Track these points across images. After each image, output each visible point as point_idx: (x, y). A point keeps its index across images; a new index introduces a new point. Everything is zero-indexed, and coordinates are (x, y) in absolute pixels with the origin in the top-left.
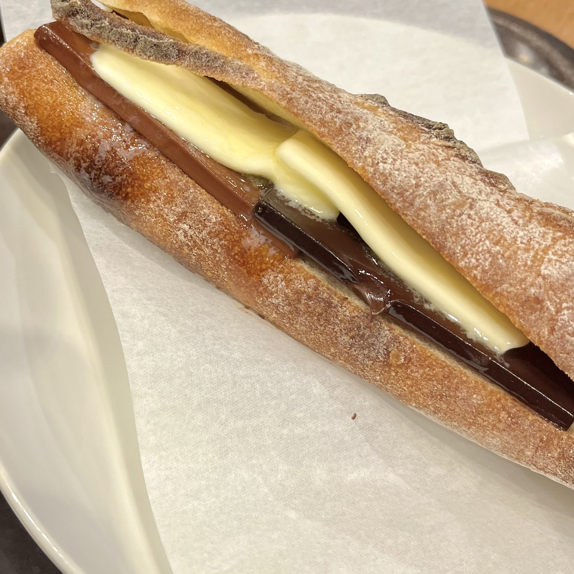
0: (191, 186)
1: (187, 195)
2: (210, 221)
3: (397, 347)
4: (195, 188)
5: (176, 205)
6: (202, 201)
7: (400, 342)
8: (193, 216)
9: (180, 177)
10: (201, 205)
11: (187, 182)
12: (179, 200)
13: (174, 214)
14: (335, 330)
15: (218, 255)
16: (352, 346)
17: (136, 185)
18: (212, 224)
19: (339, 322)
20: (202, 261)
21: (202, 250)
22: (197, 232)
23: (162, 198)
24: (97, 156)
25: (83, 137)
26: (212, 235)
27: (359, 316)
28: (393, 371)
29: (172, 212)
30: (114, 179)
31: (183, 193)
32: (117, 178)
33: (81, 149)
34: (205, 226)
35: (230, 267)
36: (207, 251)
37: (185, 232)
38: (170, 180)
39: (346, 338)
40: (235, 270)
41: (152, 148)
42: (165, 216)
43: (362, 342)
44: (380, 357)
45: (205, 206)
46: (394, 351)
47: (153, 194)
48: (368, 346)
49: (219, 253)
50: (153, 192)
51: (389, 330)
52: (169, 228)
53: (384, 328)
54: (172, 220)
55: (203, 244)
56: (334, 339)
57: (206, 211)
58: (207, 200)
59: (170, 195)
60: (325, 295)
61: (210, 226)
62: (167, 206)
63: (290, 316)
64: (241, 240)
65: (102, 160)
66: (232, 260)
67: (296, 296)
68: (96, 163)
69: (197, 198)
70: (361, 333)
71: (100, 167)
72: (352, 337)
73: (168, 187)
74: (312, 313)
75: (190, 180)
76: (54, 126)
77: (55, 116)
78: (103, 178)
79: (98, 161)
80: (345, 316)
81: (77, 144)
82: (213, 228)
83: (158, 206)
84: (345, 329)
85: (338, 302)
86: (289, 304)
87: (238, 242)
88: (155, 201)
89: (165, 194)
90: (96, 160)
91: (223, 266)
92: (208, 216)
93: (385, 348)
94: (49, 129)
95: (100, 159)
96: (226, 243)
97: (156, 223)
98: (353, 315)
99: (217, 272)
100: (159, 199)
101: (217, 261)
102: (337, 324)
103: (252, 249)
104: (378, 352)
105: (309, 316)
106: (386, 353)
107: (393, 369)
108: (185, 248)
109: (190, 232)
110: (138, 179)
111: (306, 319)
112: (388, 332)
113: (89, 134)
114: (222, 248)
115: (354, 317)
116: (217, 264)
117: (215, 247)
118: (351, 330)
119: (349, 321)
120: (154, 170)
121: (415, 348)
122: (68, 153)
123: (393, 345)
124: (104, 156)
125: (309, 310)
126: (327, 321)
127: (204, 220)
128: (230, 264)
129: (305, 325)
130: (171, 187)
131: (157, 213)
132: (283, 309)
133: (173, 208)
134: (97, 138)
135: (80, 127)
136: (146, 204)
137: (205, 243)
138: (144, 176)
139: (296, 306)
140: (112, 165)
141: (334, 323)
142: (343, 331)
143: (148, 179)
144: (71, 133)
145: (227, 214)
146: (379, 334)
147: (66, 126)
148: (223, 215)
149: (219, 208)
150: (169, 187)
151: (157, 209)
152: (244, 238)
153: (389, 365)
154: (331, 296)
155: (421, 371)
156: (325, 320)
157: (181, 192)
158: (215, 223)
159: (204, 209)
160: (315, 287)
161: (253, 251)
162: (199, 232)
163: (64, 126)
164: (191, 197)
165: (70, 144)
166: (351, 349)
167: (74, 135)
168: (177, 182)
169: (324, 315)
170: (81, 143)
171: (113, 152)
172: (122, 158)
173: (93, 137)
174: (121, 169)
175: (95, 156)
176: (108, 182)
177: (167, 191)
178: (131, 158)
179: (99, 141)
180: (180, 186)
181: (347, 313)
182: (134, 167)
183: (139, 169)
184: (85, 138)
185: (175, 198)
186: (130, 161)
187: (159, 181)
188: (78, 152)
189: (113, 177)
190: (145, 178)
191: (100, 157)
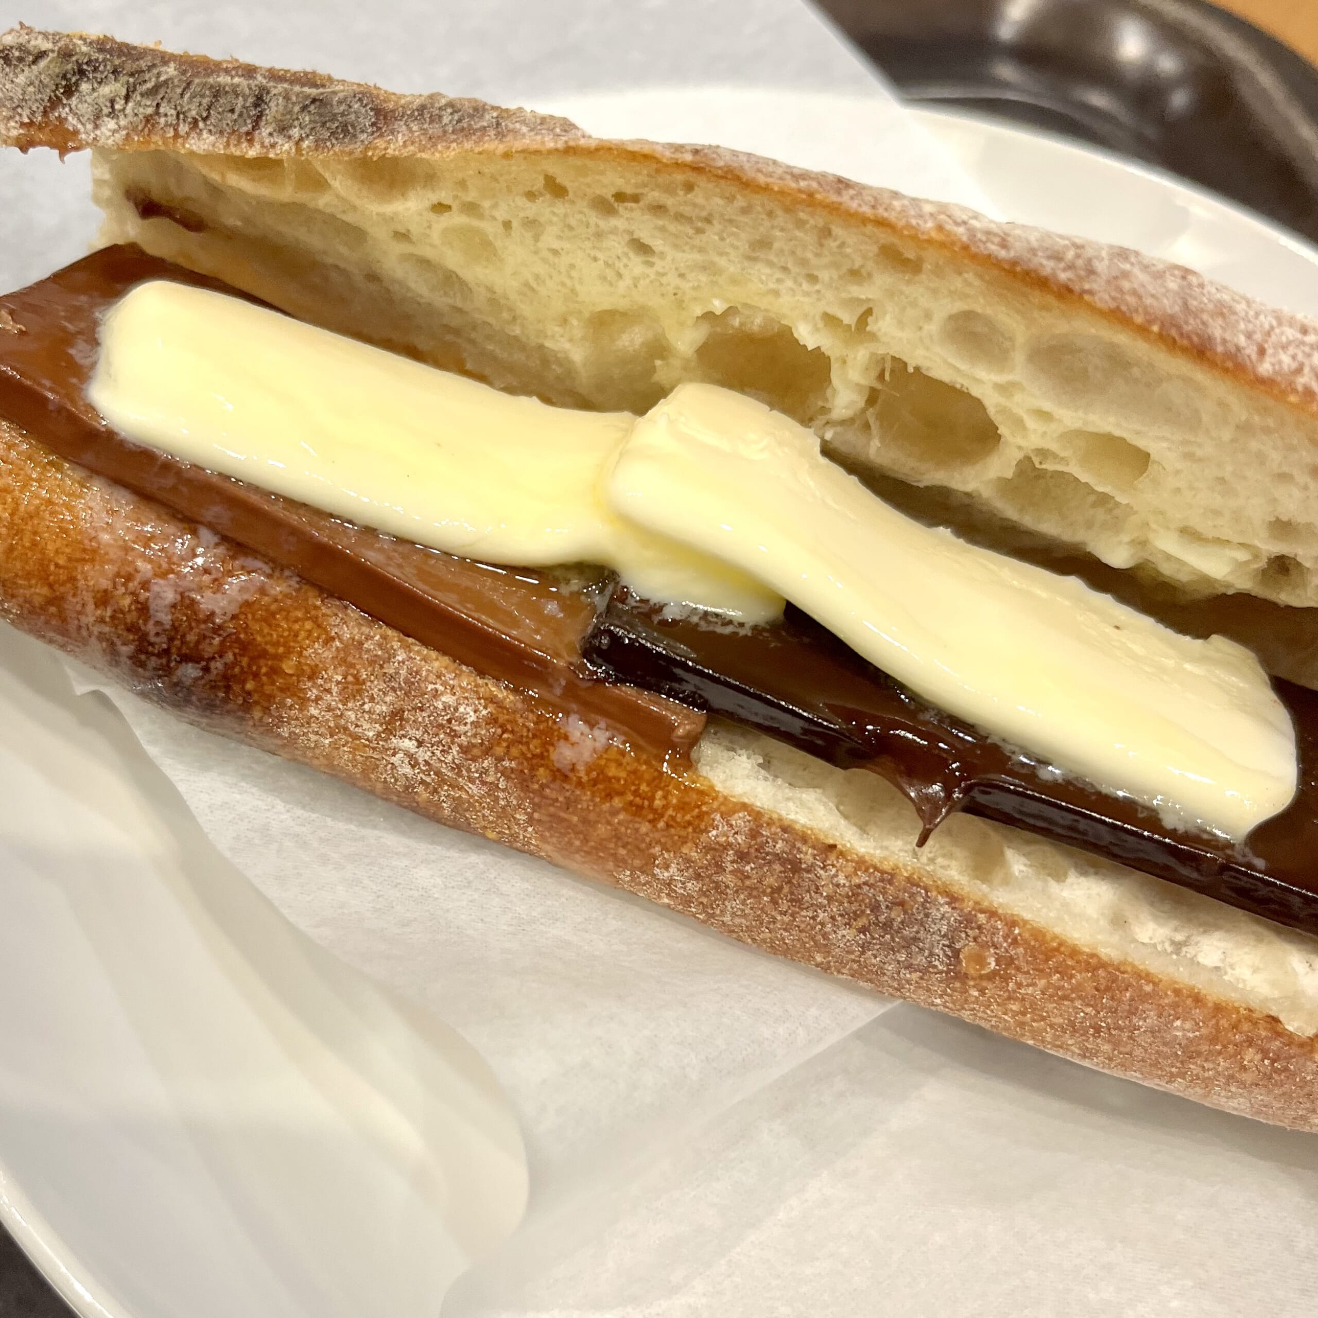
0: (396, 645)
1: (392, 671)
2: (462, 721)
3: (975, 939)
4: (408, 648)
5: (372, 699)
6: (432, 677)
7: (980, 927)
8: (420, 716)
9: (366, 630)
10: (430, 687)
11: (384, 637)
12: (376, 687)
13: (372, 721)
14: (818, 919)
15: (501, 795)
16: (864, 947)
17: (264, 670)
18: (469, 726)
19: (826, 902)
20: (467, 810)
21: (461, 788)
22: (438, 753)
23: (335, 689)
24: (151, 623)
25: (105, 584)
26: (476, 752)
27: (872, 881)
28: (974, 987)
29: (367, 716)
30: (206, 669)
31: (382, 667)
32: (213, 665)
33: (109, 613)
34: (454, 735)
35: (536, 816)
36: (474, 789)
37: (410, 756)
38: (341, 641)
39: (848, 933)
40: (550, 822)
41: (277, 574)
42: (352, 728)
43: (888, 936)
44: (937, 963)
45: (441, 688)
46: (967, 947)
47: (310, 684)
48: (903, 943)
49: (503, 790)
50: (310, 678)
51: (947, 903)
52: (370, 753)
53: (936, 900)
54: (371, 734)
55: (459, 774)
56: (819, 937)
57: (448, 699)
58: (444, 671)
59: (350, 678)
60: (780, 845)
61: (465, 733)
62: (350, 705)
63: (705, 900)
64: (548, 751)
65: (165, 630)
66: (537, 800)
67: (709, 857)
68: (153, 639)
69: (417, 673)
70: (882, 918)
71: (165, 646)
72: (863, 930)
73: (342, 661)
74: (756, 888)
75: (390, 632)
76: (29, 573)
77: (23, 546)
78: (179, 672)
79: (157, 634)
80: (838, 885)
81: (96, 604)
82: (475, 736)
83: (329, 709)
84: (841, 915)
85: (814, 856)
86: (698, 877)
87: (541, 756)
88: (318, 699)
89: (339, 678)
90: (152, 633)
91: (521, 817)
92: (456, 709)
93: (947, 943)
94: (21, 582)
95: (159, 629)
96: (513, 764)
97: (335, 746)
98: (856, 881)
99: (509, 828)
100: (329, 691)
101: (503, 808)
102: (821, 906)
103: (581, 768)
104: (931, 954)
105: (750, 896)
106: (950, 954)
107: (972, 983)
108: (420, 789)
109: (423, 755)
110: (264, 654)
111: (744, 903)
112: (946, 908)
113: (118, 575)
114: (508, 778)
115: (859, 886)
116: (504, 814)
117: (490, 779)
118: (856, 916)
119: (848, 897)
120: (297, 627)
121: (1020, 934)
122: (79, 628)
123: (963, 935)
124: (166, 618)
125: (748, 883)
126: (797, 902)
127: (449, 721)
128: (534, 811)
129: (745, 916)
130: (350, 659)
131: (332, 724)
132: (685, 888)
133: (366, 707)
134: (138, 578)
135: (92, 560)
136: (301, 710)
137: (464, 772)
138: (277, 644)
139: (715, 878)
140: (191, 638)
141: (812, 905)
142: (839, 919)
143: (289, 651)
144: (73, 579)
145: (500, 696)
146: (927, 915)
147: (57, 566)
148: (491, 700)
149: (477, 686)
150: (344, 661)
151: (329, 715)
152: (553, 745)
153: (963, 977)
154: (794, 846)
155: (1042, 983)
156: (791, 901)
157: (377, 667)
158: (475, 724)
159: (442, 694)
160: (751, 830)
161: (582, 774)
162: (442, 751)
163: (52, 568)
164: (403, 672)
165: (79, 607)
166: (863, 953)
167: (81, 583)
168: (361, 644)
169: (786, 889)
170: (103, 599)
171: (185, 604)
172: (213, 614)
173: (129, 578)
174: (217, 641)
175: (146, 622)
176: (196, 679)
177: (342, 669)
178: (233, 609)
179: (145, 585)
180: (368, 651)
181: (842, 880)
182: (246, 629)
183: (260, 632)
184: (110, 587)
185: (364, 683)
186: (234, 617)
187: (316, 652)
188: (101, 620)
189: (203, 663)
190: (281, 650)
191: (158, 623)
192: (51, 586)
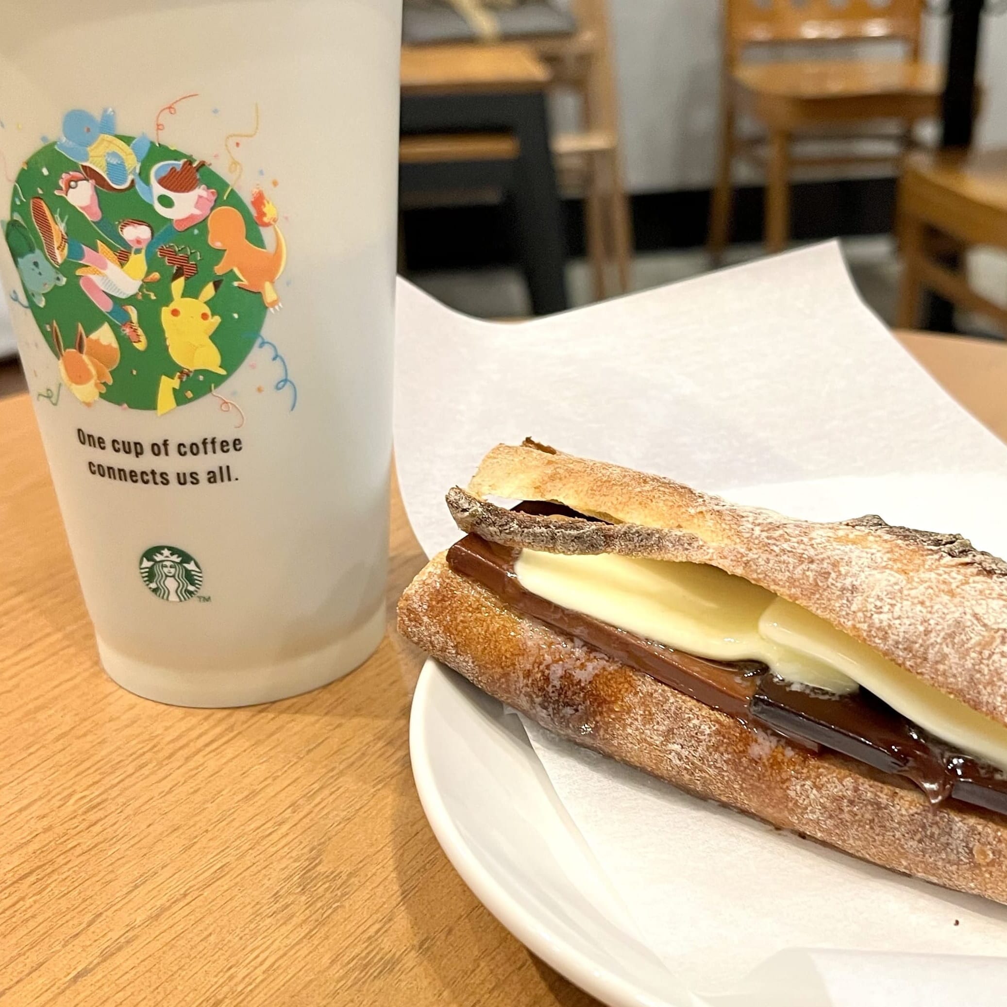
0: (669, 694)
1: (667, 708)
2: (703, 733)
3: (979, 841)
4: (675, 696)
6: (687, 711)
7: (979, 834)
8: (682, 731)
9: (654, 687)
10: (687, 716)
11: (663, 691)
12: (659, 716)
13: (658, 735)
14: (896, 837)
15: (725, 774)
16: (924, 852)
17: (604, 710)
18: (706, 736)
19: (897, 826)
20: (709, 784)
22: (692, 752)
23: (640, 718)
24: (550, 686)
25: (529, 667)
26: (711, 750)
27: (919, 811)
28: (986, 871)
29: (655, 732)
30: (577, 710)
31: (662, 706)
32: (579, 708)
33: (530, 681)
34: (699, 741)
35: (744, 785)
36: (712, 771)
37: (678, 754)
38: (642, 693)
39: (913, 844)
40: (752, 789)
41: (611, 660)
42: (648, 739)
43: (933, 844)
44: (962, 858)
45: (691, 716)
46: (976, 847)
47: (627, 716)
48: (943, 847)
49: (726, 771)
50: (627, 713)
51: (961, 821)
52: (659, 753)
53: (953, 819)
54: (658, 742)
55: (703, 764)
56: (899, 848)
57: (696, 722)
58: (693, 707)
59: (647, 713)
60: (869, 794)
61: (705, 740)
62: (647, 727)
64: (747, 748)
65: (557, 690)
66: (743, 776)
67: (835, 804)
68: (551, 695)
69: (680, 708)
70: (928, 833)
71: (557, 698)
72: (920, 841)
73: (643, 703)
74: (861, 821)
75: (666, 688)
76: (492, 661)
77: (490, 648)
78: (563, 711)
79: (553, 692)
80: (902, 815)
81: (524, 678)
82: (710, 741)
83: (637, 729)
84: (908, 833)
85: (887, 800)
86: (831, 817)
87: (744, 751)
88: (631, 725)
89: (641, 712)
90: (551, 691)
91: (736, 786)
92: (700, 727)
93: (964, 844)
94: (488, 666)
95: (554, 689)
96: (730, 756)
97: (641, 750)
98: (911, 812)
99: (732, 794)
100: (636, 720)
101: (727, 782)
102: (896, 829)
103: (764, 756)
104: (958, 853)
105: (859, 826)
106: (967, 851)
107: (984, 869)
108: (684, 772)
109: (684, 753)
110: (605, 702)
111: (857, 830)
112: (960, 824)
113: (535, 662)
114: (728, 764)
115: (913, 815)
116: (729, 785)
117: (719, 765)
118: (915, 832)
119: (908, 822)
120: (620, 687)
121: (1001, 836)
123: (972, 839)
124: (558, 684)
125: (857, 818)
126: (883, 827)
127: (696, 734)
128: (743, 783)
129: (860, 839)
130: (647, 702)
131: (638, 738)
132: (826, 824)
133: (655, 728)
134: (545, 664)
135: (523, 655)
136: (623, 731)
137: (706, 762)
138: (611, 696)
139: (840, 817)
140: (570, 693)
141: (891, 828)
142: (906, 835)
143: (617, 699)
144: (514, 664)
145: (722, 720)
146: (951, 829)
147: (506, 658)
148: (718, 721)
149: (710, 714)
151: (637, 733)
152: (749, 745)
153: (978, 866)
154: (876, 795)
156: (880, 827)
157: (660, 706)
158: (710, 735)
159: (693, 719)
160: (854, 787)
161: (765, 761)
162: (694, 750)
163: (504, 659)
164: (673, 708)
165: (516, 679)
166: (924, 856)
167: (517, 667)
168: (652, 694)
169: (876, 820)
170: (528, 674)
171: (567, 676)
172: (580, 681)
173: (540, 664)
174: (582, 695)
175: (547, 686)
176: (571, 715)
177: (642, 708)
178: (590, 678)
179: (548, 667)
180: (656, 698)
181: (904, 812)
182: (596, 688)
183: (603, 690)
184: (531, 668)
185: (654, 714)
186: (590, 682)
187: (630, 699)
188: (527, 685)
189: (575, 707)
190: (613, 699)
191: (554, 686)
192: (502, 668)
